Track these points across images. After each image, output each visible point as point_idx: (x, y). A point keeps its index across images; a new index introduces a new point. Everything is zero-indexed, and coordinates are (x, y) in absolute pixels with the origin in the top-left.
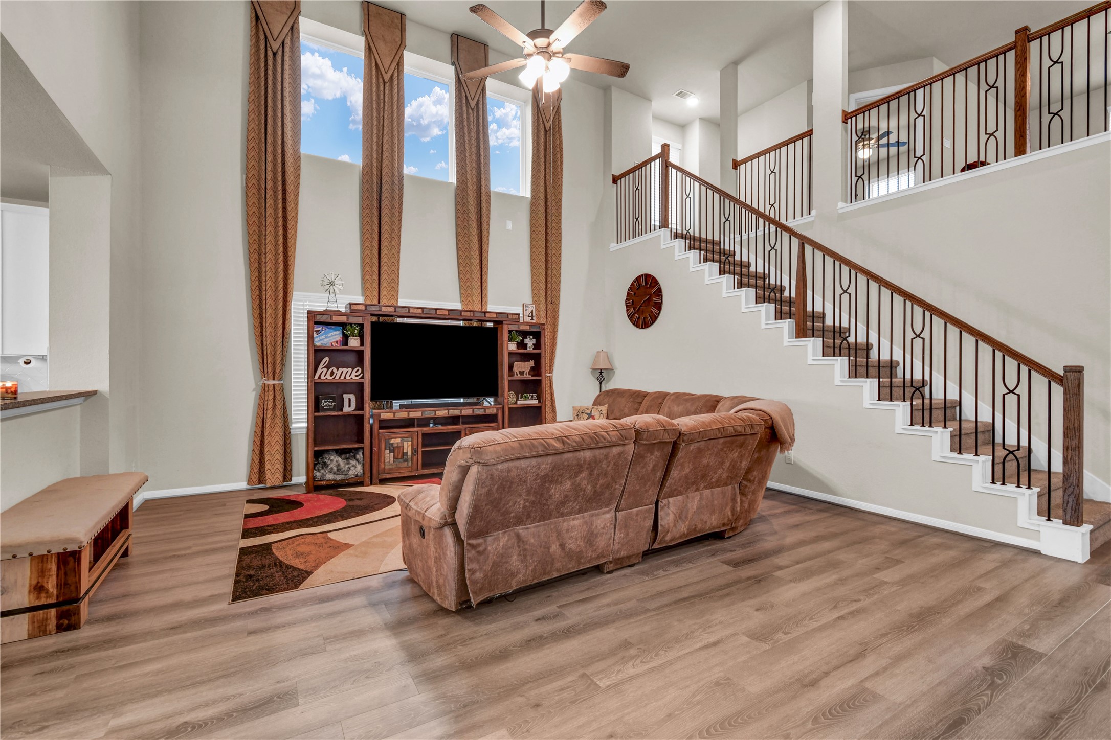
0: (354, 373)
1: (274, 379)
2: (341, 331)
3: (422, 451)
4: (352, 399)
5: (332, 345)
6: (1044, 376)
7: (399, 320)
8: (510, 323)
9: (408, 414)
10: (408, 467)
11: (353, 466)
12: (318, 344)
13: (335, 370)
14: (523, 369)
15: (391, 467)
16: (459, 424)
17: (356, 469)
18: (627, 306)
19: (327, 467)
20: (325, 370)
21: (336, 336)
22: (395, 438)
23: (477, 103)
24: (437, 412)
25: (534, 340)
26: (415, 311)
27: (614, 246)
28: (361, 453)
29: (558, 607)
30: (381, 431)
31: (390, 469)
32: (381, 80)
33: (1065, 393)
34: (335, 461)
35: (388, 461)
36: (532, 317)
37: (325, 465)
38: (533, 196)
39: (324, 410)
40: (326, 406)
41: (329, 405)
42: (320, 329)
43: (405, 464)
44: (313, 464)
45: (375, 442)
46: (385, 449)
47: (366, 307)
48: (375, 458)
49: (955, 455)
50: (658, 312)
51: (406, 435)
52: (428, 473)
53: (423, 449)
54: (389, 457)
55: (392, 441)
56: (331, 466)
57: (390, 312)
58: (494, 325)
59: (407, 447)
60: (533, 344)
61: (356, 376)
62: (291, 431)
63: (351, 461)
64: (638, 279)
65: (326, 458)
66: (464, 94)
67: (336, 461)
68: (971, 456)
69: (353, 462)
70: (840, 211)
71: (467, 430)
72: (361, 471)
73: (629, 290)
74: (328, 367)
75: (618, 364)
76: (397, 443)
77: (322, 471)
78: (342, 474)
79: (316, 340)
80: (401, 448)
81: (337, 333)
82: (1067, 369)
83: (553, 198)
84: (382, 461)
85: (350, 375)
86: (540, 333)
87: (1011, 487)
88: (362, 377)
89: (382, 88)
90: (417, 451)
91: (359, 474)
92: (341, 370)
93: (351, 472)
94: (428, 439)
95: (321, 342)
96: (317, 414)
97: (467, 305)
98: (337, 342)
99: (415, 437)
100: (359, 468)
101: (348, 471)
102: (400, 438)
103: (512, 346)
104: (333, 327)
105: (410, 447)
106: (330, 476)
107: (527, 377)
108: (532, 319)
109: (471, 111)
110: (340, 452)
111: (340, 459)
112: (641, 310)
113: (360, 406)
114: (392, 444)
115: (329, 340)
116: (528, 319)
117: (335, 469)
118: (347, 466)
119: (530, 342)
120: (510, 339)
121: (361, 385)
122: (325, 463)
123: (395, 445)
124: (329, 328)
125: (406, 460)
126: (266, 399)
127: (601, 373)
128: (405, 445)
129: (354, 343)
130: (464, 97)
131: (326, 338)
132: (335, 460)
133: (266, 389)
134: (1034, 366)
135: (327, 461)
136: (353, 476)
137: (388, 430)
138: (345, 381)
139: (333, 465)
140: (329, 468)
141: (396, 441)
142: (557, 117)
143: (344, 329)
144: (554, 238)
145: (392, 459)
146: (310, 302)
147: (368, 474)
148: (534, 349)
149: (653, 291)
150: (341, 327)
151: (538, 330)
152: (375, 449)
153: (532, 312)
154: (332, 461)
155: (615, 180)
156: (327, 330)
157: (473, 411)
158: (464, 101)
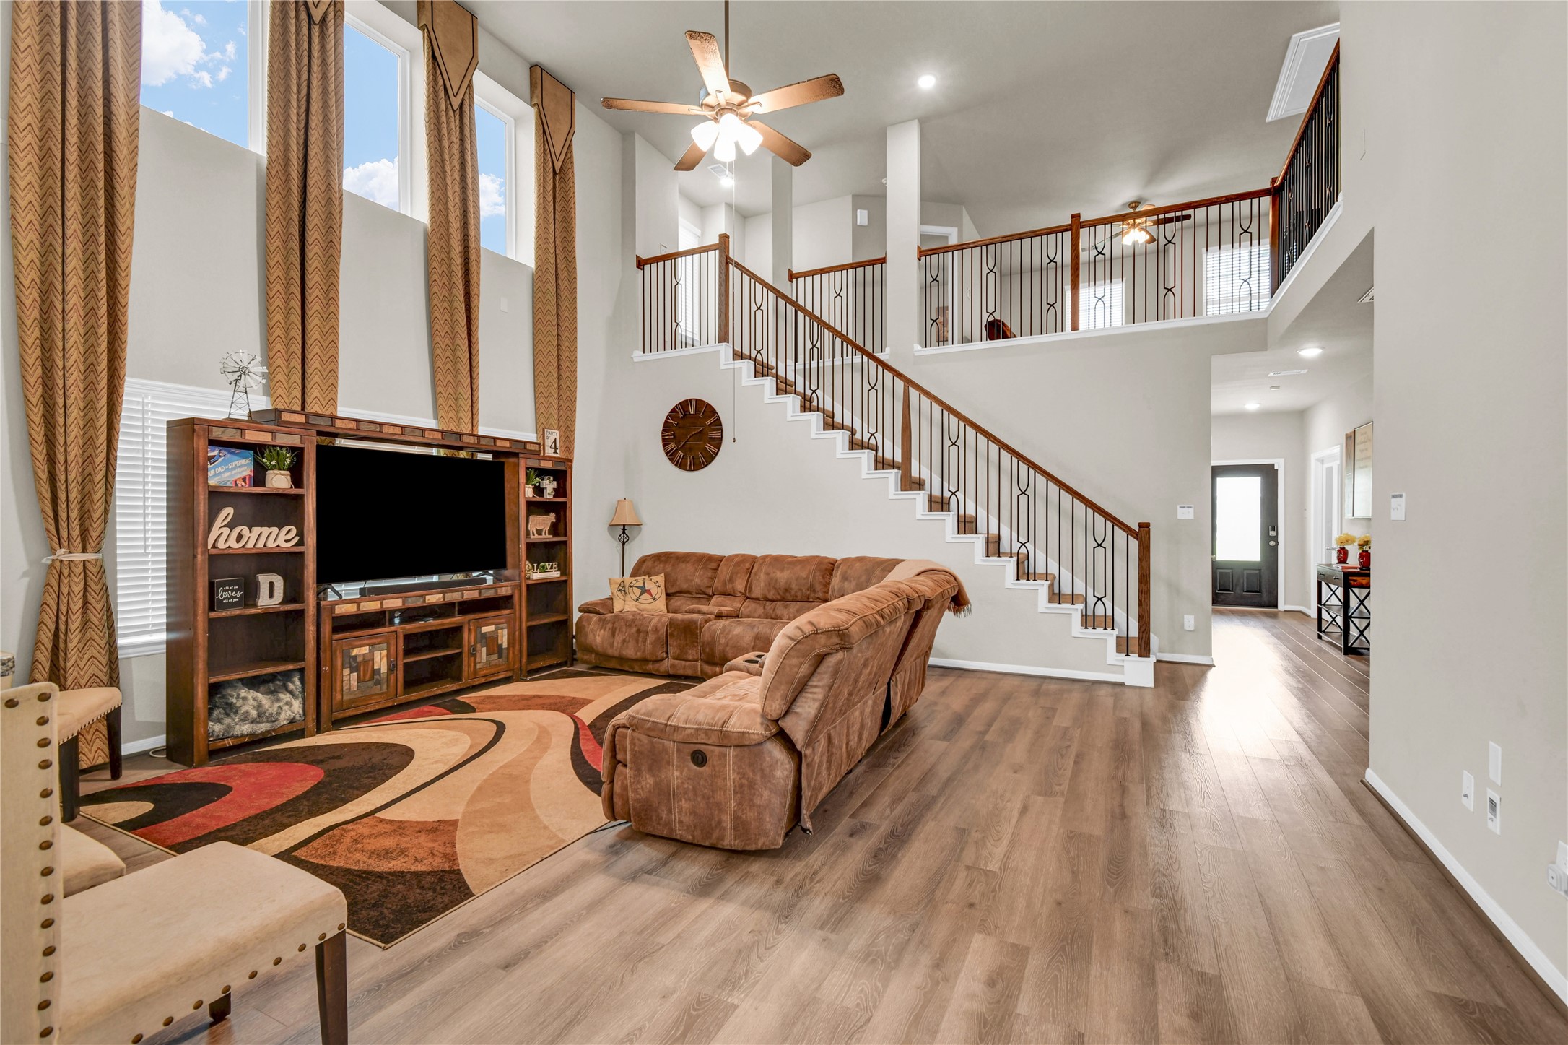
0: (283, 537)
1: (84, 550)
2: (251, 459)
3: (404, 664)
4: (276, 584)
5: (236, 485)
6: (1124, 531)
7: (341, 443)
8: (528, 456)
9: (382, 604)
10: (382, 694)
11: (287, 703)
12: (212, 482)
13: (245, 530)
14: (540, 525)
15: (352, 697)
16: (453, 616)
17: (290, 707)
18: (664, 440)
19: (236, 712)
20: (227, 531)
21: (243, 469)
22: (361, 646)
23: (461, 106)
24: (427, 597)
25: (555, 483)
26: (391, 430)
27: (638, 355)
28: (296, 680)
29: (853, 816)
30: (336, 636)
31: (352, 701)
32: (304, 15)
33: (1140, 546)
34: (249, 700)
35: (348, 687)
36: (556, 448)
37: (230, 709)
38: (538, 267)
39: (223, 606)
40: (227, 598)
41: (232, 597)
42: (216, 453)
43: (377, 689)
44: (206, 710)
45: (325, 656)
46: (343, 667)
47: (307, 418)
48: (325, 684)
49: (1056, 605)
50: (716, 451)
51: (379, 640)
52: (413, 698)
53: (405, 661)
54: (350, 680)
55: (355, 652)
56: (244, 709)
57: (350, 429)
58: (493, 458)
59: (381, 661)
60: (554, 489)
61: (287, 541)
62: (120, 652)
63: (282, 696)
64: (684, 405)
65: (232, 696)
66: (441, 83)
67: (254, 699)
68: (1069, 606)
69: (285, 697)
70: (916, 354)
71: (471, 624)
72: (301, 711)
73: (667, 418)
74: (231, 526)
75: (646, 517)
76: (364, 655)
77: (227, 721)
78: (268, 722)
79: (211, 473)
80: (371, 662)
81: (244, 462)
82: (1141, 525)
83: (566, 274)
84: (338, 689)
85: (278, 538)
86: (565, 472)
87: (1100, 630)
88: (301, 543)
89: (305, 30)
90: (396, 666)
91: (297, 717)
92: (256, 530)
93: (283, 716)
94: (413, 643)
95: (217, 478)
96: (213, 615)
97: (448, 424)
98: (244, 479)
99: (393, 642)
100: (297, 705)
101: (278, 714)
102: (369, 645)
103: (529, 492)
104: (238, 451)
105: (385, 660)
106: (245, 729)
107: (547, 537)
108: (556, 452)
109: (451, 113)
110: (253, 683)
111: (259, 696)
112: (687, 446)
113: (294, 592)
114: (355, 657)
115: (231, 476)
116: (549, 452)
117: (254, 713)
118: (276, 705)
119: (549, 486)
120: (528, 481)
121: (298, 556)
122: (231, 705)
123: (360, 659)
124: (232, 453)
125: (378, 683)
126: (65, 590)
127: (624, 530)
128: (377, 655)
129: (279, 481)
130: (442, 88)
131: (227, 470)
132: (250, 697)
133: (66, 572)
134: (1116, 522)
135: (234, 701)
136: (285, 722)
137: (348, 635)
138: (265, 550)
139: (249, 708)
140: (240, 713)
141: (360, 651)
142: (569, 156)
143: (255, 453)
144: (567, 334)
145: (354, 683)
146: (153, 398)
147: (312, 715)
148: (554, 496)
149: (708, 423)
150: (252, 452)
151: (563, 468)
152: (325, 669)
153: (555, 441)
154: (245, 699)
155: (641, 264)
156: (228, 455)
157: (480, 593)
158: (442, 94)
